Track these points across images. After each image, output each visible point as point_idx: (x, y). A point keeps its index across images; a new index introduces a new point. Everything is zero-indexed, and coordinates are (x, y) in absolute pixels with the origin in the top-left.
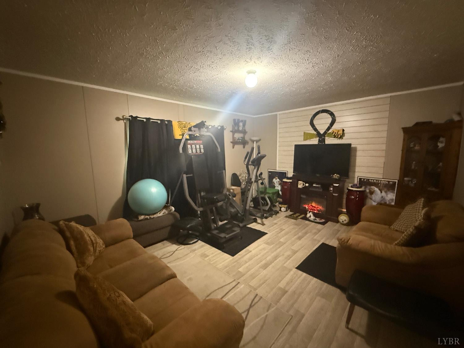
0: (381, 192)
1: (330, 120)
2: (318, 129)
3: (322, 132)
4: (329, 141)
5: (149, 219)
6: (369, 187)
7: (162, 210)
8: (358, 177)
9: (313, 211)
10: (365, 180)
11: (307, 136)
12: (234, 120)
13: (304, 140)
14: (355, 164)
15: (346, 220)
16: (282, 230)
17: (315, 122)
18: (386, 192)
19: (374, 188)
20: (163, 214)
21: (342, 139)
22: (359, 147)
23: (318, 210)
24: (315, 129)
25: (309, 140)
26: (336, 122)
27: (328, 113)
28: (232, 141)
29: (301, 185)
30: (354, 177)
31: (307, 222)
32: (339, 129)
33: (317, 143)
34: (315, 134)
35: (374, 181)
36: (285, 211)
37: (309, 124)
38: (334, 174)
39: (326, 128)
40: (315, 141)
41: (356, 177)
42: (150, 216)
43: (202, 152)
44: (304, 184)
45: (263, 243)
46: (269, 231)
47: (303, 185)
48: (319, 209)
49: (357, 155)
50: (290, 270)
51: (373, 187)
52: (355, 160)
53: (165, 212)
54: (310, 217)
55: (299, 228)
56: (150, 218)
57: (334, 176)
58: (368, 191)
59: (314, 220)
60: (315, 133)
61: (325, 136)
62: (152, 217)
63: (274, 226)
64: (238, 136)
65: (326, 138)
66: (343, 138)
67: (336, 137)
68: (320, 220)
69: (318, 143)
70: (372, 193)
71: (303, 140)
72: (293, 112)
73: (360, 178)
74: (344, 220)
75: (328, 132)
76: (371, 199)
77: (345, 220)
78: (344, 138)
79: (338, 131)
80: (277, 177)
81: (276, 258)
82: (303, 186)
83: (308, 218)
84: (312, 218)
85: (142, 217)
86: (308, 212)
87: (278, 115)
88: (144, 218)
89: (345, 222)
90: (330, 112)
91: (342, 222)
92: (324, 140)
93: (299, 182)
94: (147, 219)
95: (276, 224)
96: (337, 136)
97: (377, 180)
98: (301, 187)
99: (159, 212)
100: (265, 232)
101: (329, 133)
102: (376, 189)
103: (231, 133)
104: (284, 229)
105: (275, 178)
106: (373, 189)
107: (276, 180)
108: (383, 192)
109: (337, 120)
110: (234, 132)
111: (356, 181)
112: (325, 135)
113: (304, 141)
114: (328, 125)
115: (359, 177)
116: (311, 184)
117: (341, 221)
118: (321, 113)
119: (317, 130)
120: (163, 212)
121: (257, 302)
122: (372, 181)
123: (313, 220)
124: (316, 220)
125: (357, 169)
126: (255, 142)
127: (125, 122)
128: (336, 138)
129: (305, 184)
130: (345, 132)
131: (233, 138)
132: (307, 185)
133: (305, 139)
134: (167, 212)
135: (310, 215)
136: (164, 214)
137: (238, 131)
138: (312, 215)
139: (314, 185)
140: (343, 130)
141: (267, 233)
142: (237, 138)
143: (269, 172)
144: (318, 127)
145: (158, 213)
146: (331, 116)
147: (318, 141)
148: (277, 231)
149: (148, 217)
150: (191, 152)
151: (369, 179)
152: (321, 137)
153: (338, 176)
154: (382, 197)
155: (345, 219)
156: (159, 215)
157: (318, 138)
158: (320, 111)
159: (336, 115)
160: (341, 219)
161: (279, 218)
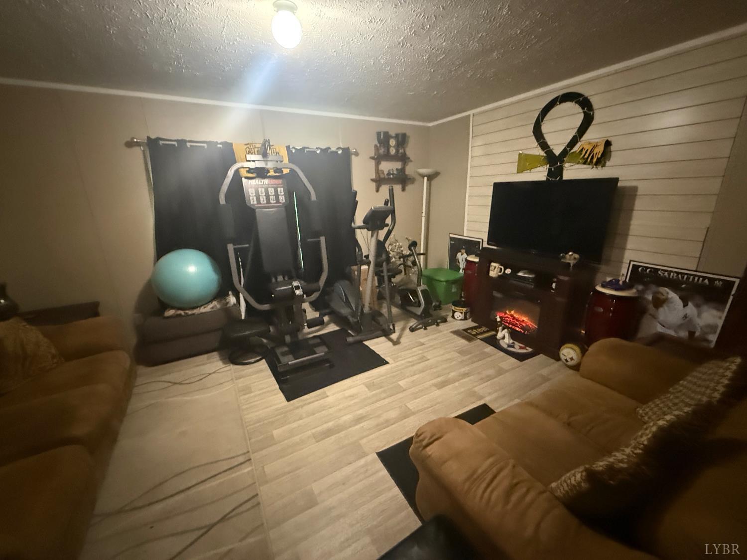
0: (685, 305)
1: (579, 118)
2: (549, 143)
3: (557, 151)
4: (572, 172)
5: (183, 316)
6: (653, 288)
7: (211, 301)
8: (630, 261)
9: (513, 327)
10: (648, 270)
11: (525, 161)
12: (379, 134)
13: (518, 172)
14: (628, 229)
15: (574, 358)
16: (423, 359)
17: (545, 128)
18: (697, 306)
19: (668, 293)
20: (212, 308)
21: (604, 166)
22: (642, 188)
23: (522, 328)
24: (544, 145)
25: (528, 171)
26: (594, 122)
27: (576, 102)
28: (374, 177)
29: (495, 270)
30: (621, 262)
31: (490, 349)
32: (598, 140)
33: (544, 179)
34: (542, 156)
35: (669, 275)
36: (461, 320)
37: (532, 134)
38: (567, 253)
39: (568, 141)
40: (540, 174)
41: (626, 260)
42: (187, 312)
43: (280, 201)
44: (501, 269)
45: (362, 384)
46: (395, 359)
47: (501, 272)
48: (524, 325)
49: (636, 208)
50: (365, 455)
51: (665, 290)
52: (629, 218)
53: (215, 306)
54: (504, 338)
55: (462, 362)
56: (187, 315)
57: (567, 256)
58: (650, 297)
59: (509, 346)
60: (543, 153)
61: (562, 162)
62: (190, 312)
63: (414, 350)
64: (387, 167)
65: (567, 165)
66: (605, 163)
67: (587, 163)
68: (521, 348)
69: (547, 179)
70: (659, 302)
71: (516, 172)
72: (500, 107)
73: (634, 265)
74: (568, 358)
75: (572, 151)
76: (654, 317)
77: (572, 359)
78: (608, 163)
79: (594, 147)
80: (463, 251)
81: (359, 420)
82: (500, 274)
83: (499, 340)
84: (508, 340)
85: (171, 312)
86: (500, 328)
87: (472, 116)
88: (174, 314)
89: (570, 363)
90: (581, 99)
91: (565, 361)
92: (560, 171)
93: (493, 264)
94: (180, 315)
95: (423, 344)
96: (589, 160)
97: (678, 273)
98: (494, 276)
99: (204, 306)
100: (387, 359)
101: (573, 153)
102: (672, 295)
103: (373, 163)
104: (429, 358)
105: (460, 252)
106: (665, 294)
107: (462, 255)
108: (690, 304)
109: (598, 116)
110: (378, 159)
111: (624, 272)
112: (565, 157)
113: (519, 174)
114: (573, 133)
115: (632, 263)
116: (515, 271)
117: (563, 357)
118: (560, 103)
119: (548, 147)
120: (211, 305)
121: (242, 512)
122: (666, 274)
123: (505, 346)
124: (513, 347)
125: (631, 243)
126: (426, 178)
127: (142, 149)
128: (589, 164)
129: (505, 270)
130: (613, 148)
131: (377, 171)
132: (508, 271)
133: (520, 170)
134: (218, 306)
135: (503, 335)
136: (212, 310)
137: (387, 157)
138: (507, 335)
139: (520, 274)
140: (608, 144)
141: (387, 363)
142: (386, 173)
143: (452, 239)
144: (550, 140)
145: (202, 307)
146: (583, 109)
147: (546, 174)
148: (409, 362)
149: (182, 312)
150: (255, 202)
151: (659, 269)
152: (555, 162)
153: (577, 256)
154: (685, 316)
155: (570, 356)
156: (202, 310)
157: (548, 166)
158: (557, 98)
159: (595, 106)
160: (563, 354)
161: (439, 332)
